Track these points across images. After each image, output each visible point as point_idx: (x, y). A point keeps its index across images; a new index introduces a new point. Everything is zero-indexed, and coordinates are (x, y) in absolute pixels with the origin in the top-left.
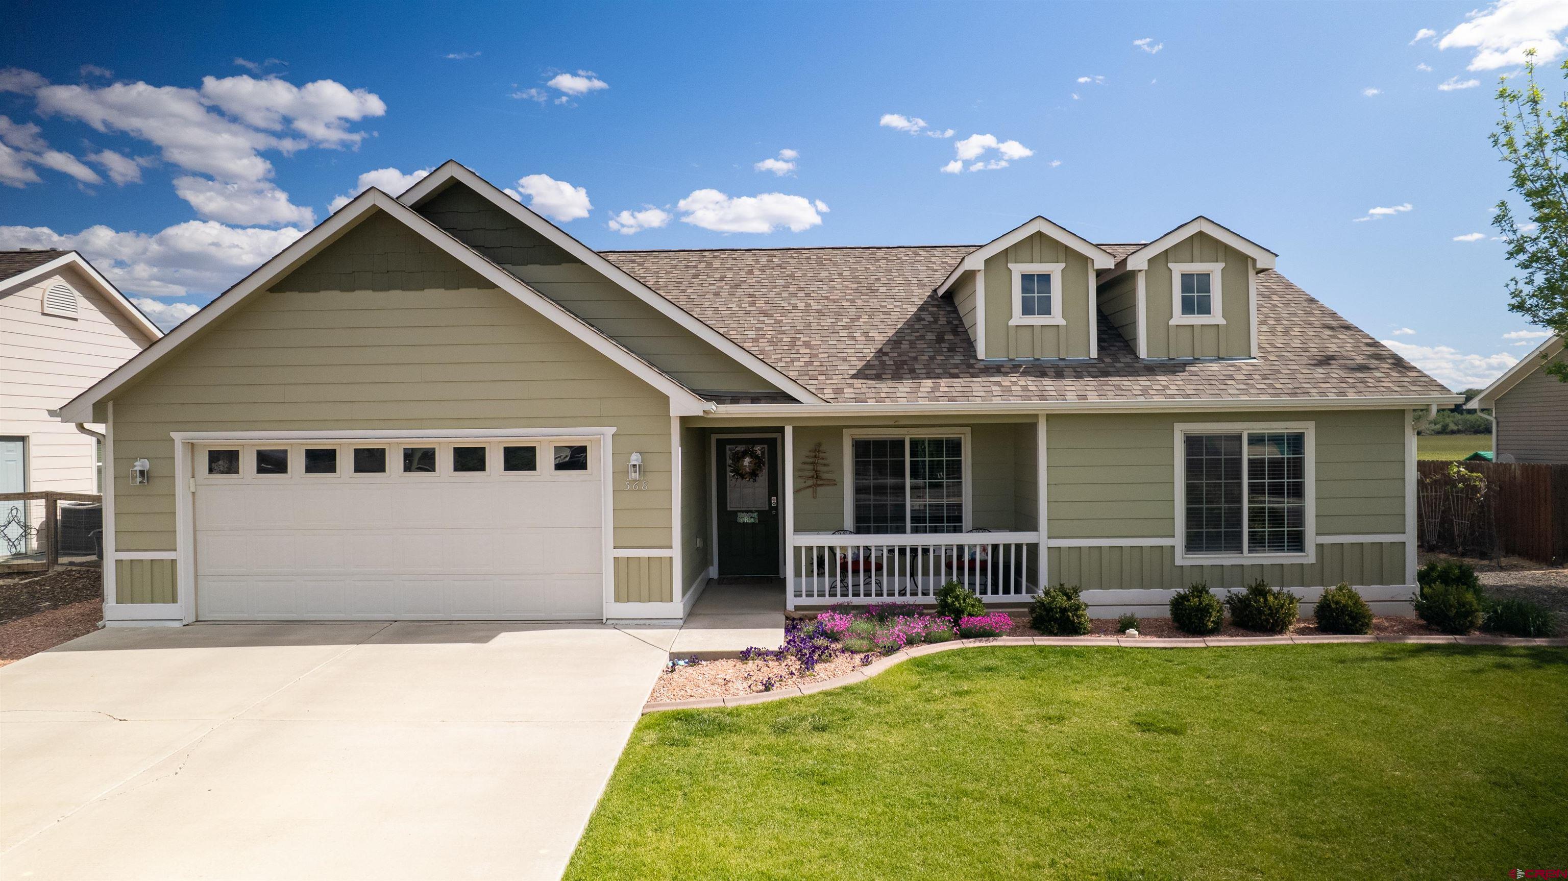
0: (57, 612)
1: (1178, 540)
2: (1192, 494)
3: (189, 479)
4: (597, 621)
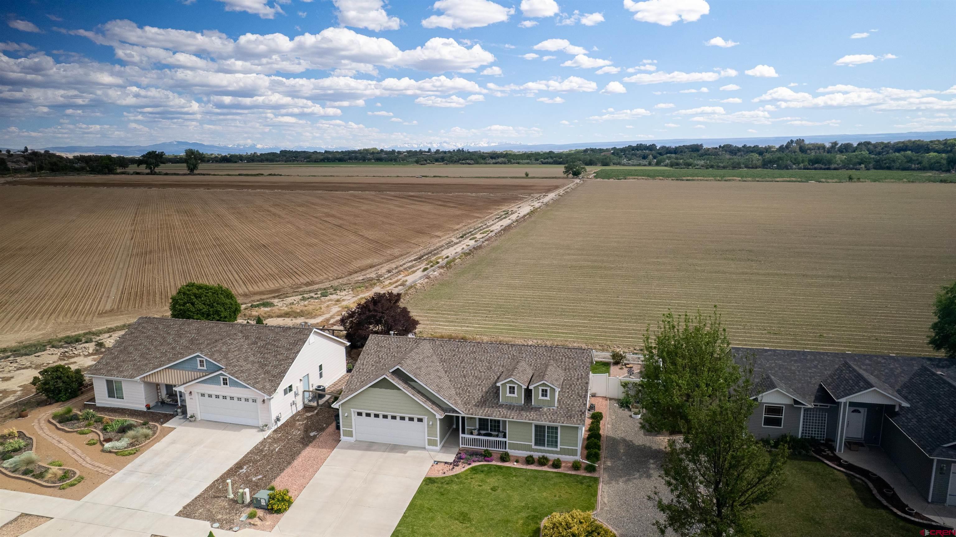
1: (533, 443)
2: (536, 435)
3: (354, 417)
4: (425, 448)
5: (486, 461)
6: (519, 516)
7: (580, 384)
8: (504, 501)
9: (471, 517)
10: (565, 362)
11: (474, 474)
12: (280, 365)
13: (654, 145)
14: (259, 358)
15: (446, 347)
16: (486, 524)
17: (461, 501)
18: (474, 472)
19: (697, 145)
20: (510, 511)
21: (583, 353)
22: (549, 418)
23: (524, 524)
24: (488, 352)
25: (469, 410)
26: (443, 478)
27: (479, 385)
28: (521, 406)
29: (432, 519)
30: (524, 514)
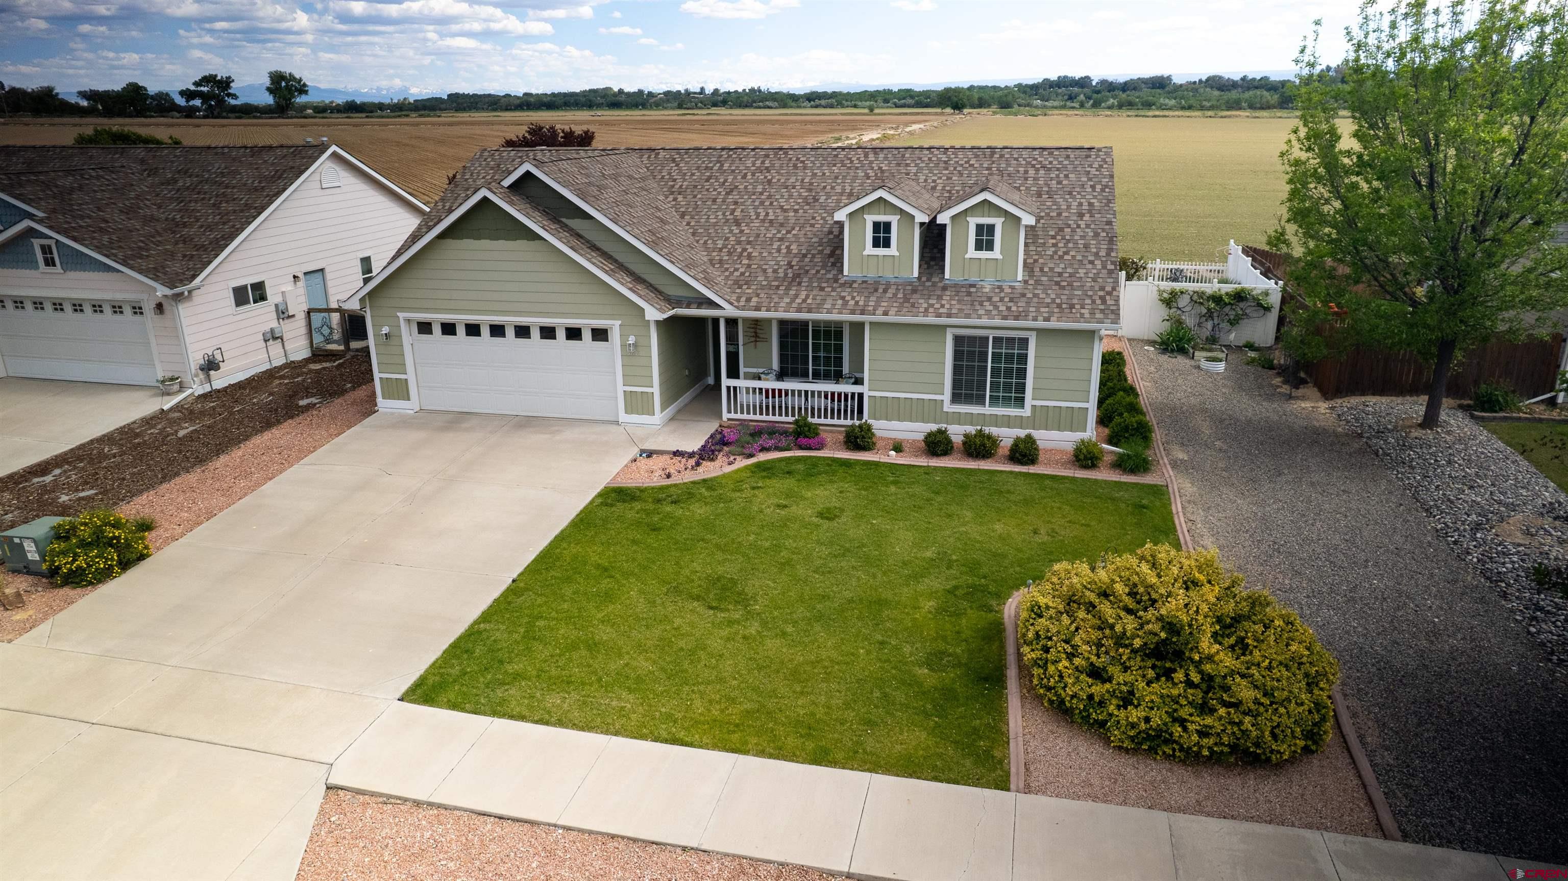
0: (355, 393)
1: (947, 396)
2: (957, 370)
3: (409, 337)
4: (617, 423)
5: (801, 448)
6: (920, 588)
7: (1088, 226)
8: (864, 546)
9: (749, 591)
10: (1035, 179)
11: (764, 477)
12: (224, 223)
13: (1087, 77)
14: (173, 210)
15: (687, 163)
16: (801, 612)
17: (718, 547)
18: (764, 474)
19: (1162, 77)
20: (885, 573)
21: (1088, 156)
22: (1002, 308)
23: (940, 611)
24: (805, 168)
25: (749, 300)
26: (662, 488)
27: (781, 239)
28: (911, 283)
29: (608, 597)
30: (936, 583)
